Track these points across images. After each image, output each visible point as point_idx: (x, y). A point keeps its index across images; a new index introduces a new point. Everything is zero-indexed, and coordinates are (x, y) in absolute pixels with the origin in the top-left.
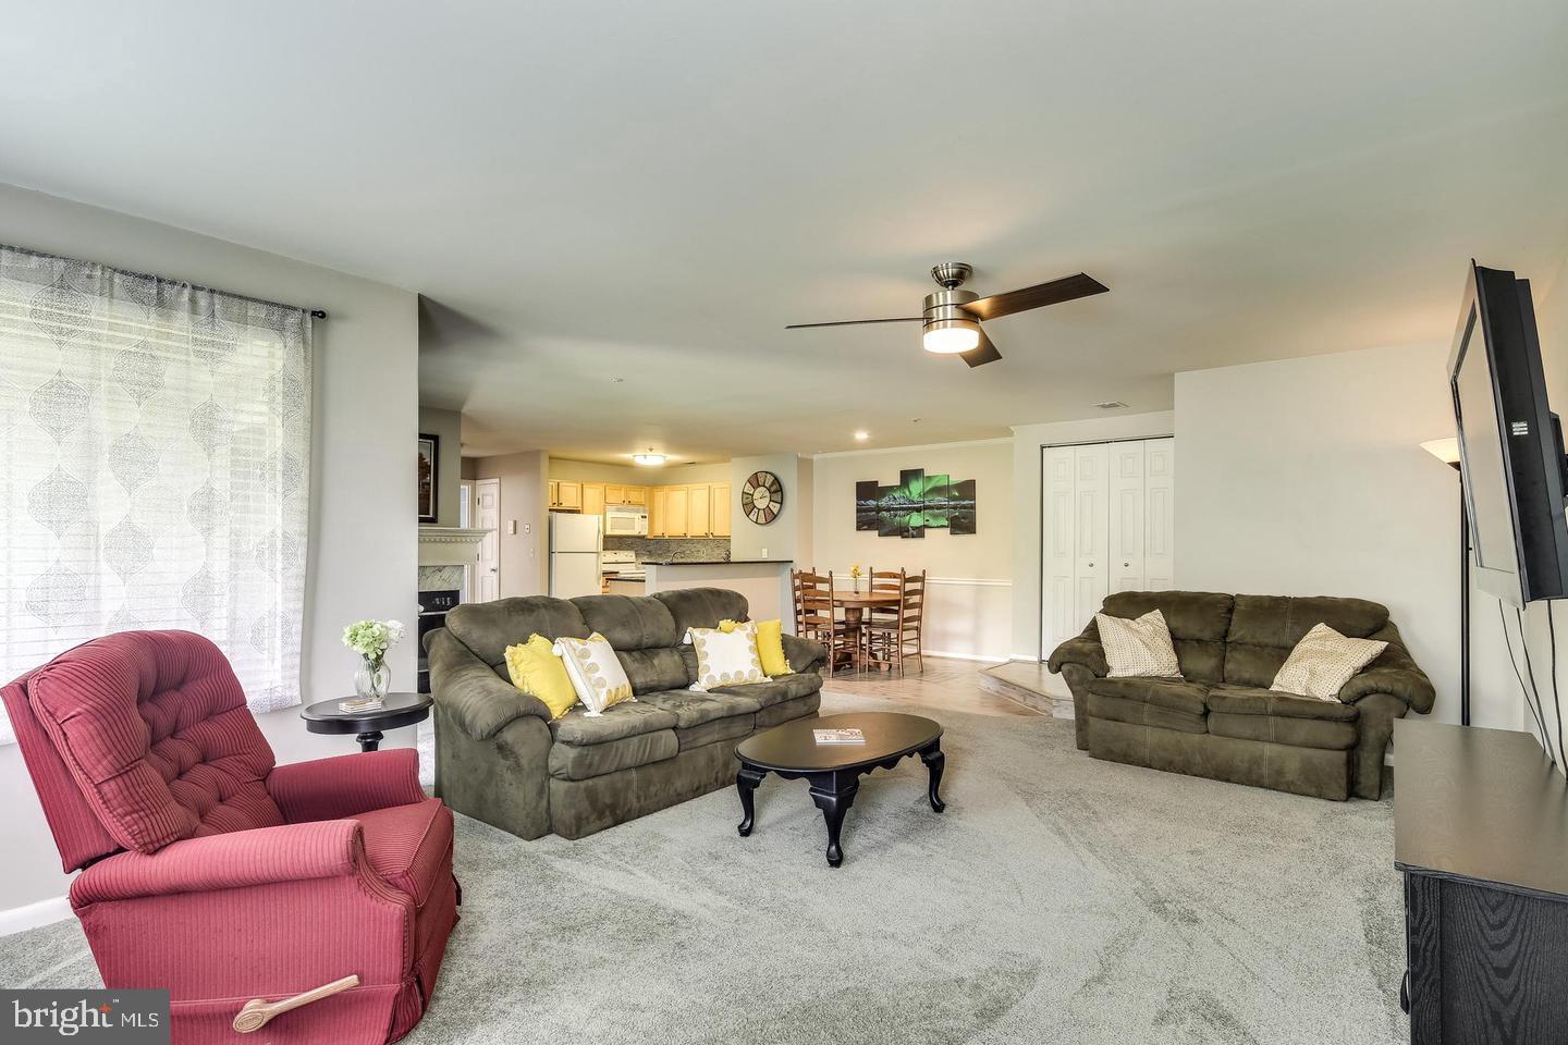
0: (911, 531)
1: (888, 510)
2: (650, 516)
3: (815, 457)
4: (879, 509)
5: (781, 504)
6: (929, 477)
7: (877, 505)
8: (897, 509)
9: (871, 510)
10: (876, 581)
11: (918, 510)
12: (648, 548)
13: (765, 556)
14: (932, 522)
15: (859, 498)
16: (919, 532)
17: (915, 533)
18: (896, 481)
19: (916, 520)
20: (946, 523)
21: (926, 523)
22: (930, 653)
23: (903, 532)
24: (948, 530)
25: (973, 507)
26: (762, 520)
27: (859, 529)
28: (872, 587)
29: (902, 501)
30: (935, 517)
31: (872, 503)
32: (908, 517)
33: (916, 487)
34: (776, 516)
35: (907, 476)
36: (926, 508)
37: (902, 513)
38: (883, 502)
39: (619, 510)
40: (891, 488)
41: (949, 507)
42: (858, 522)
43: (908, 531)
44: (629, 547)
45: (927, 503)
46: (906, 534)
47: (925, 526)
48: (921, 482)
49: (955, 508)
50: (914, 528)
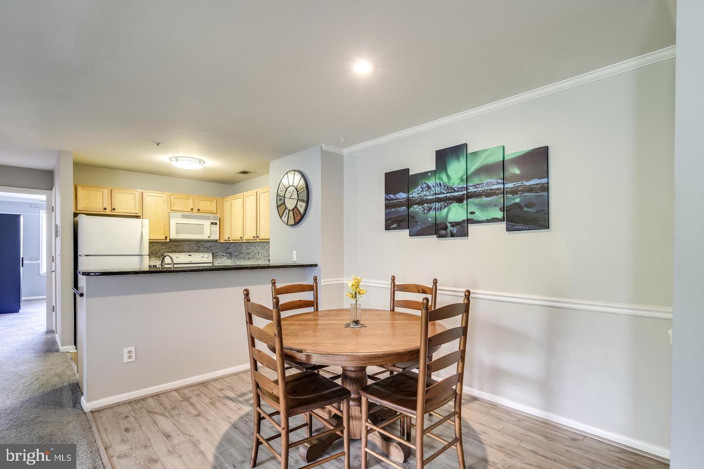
0: (450, 228)
1: (421, 202)
2: (218, 223)
3: (345, 151)
4: (409, 203)
5: (307, 203)
6: (475, 154)
7: (408, 199)
8: (430, 201)
9: (400, 205)
10: (400, 296)
11: (459, 200)
12: (229, 251)
13: (295, 259)
14: (480, 215)
15: (387, 192)
16: (461, 230)
17: (455, 230)
18: (430, 165)
19: (456, 213)
20: (500, 215)
21: (470, 216)
22: (476, 392)
23: (439, 229)
24: (503, 225)
25: (546, 188)
26: (292, 222)
27: (388, 228)
28: (394, 303)
29: (438, 190)
30: (484, 207)
31: (402, 196)
32: (445, 211)
33: (456, 170)
34: (302, 217)
35: (443, 157)
36: (469, 196)
37: (438, 205)
38: (415, 194)
39: (184, 217)
40: (424, 175)
41: (504, 192)
42: (386, 220)
43: (446, 228)
44: (207, 250)
45: (471, 190)
46: (443, 232)
47: (469, 221)
48: (463, 161)
49: (514, 192)
50: (454, 224)
